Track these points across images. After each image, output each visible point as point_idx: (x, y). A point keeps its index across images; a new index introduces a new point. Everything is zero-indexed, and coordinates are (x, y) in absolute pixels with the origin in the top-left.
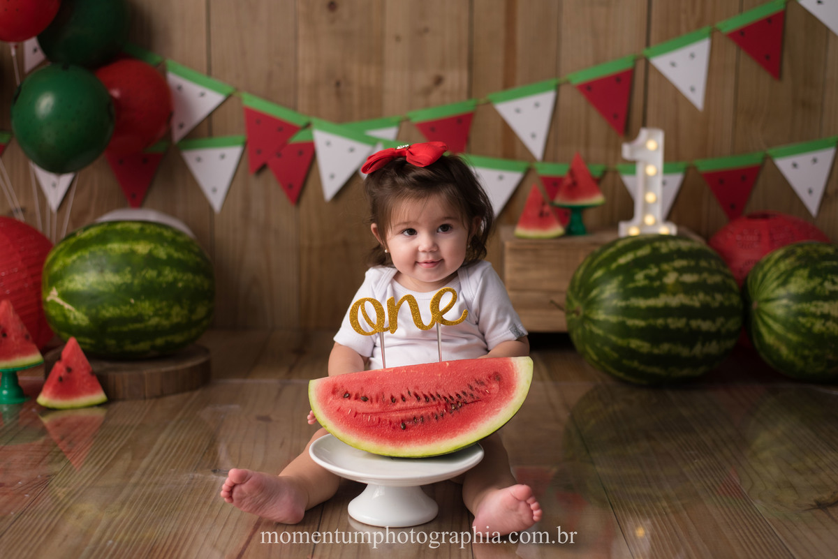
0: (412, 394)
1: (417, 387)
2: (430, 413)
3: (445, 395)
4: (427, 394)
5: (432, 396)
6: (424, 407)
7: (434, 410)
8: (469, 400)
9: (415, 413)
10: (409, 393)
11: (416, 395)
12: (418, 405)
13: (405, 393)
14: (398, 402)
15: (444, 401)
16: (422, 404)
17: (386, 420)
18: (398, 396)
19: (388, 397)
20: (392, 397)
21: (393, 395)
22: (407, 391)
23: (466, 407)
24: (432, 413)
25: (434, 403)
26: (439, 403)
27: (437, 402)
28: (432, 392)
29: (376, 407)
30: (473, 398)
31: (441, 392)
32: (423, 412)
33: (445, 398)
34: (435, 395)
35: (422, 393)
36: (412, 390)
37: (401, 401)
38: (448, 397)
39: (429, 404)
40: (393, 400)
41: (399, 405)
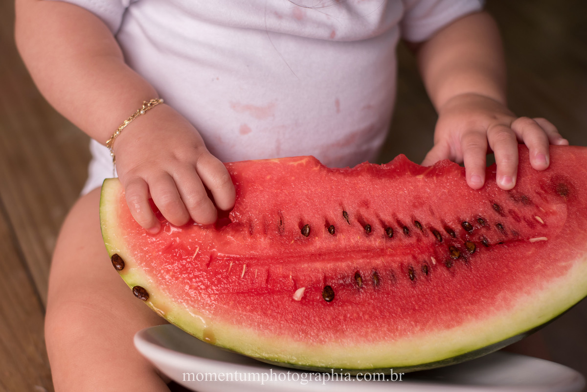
0: (352, 218)
1: (366, 204)
2: (395, 266)
3: (433, 224)
4: (388, 218)
5: (399, 223)
6: (381, 252)
7: (408, 260)
8: (492, 237)
9: (359, 263)
10: (345, 214)
11: (361, 220)
12: (368, 242)
13: (335, 216)
14: (316, 235)
15: (432, 238)
16: (376, 241)
17: (286, 277)
18: (317, 221)
19: (292, 222)
20: (302, 226)
21: (307, 218)
22: (340, 211)
23: (484, 257)
24: (402, 265)
25: (407, 241)
26: (419, 240)
27: (413, 240)
28: (401, 216)
29: (263, 245)
30: (506, 235)
31: (423, 217)
32: (379, 262)
33: (435, 232)
34: (408, 221)
35: (378, 216)
36: (351, 210)
37: (324, 233)
38: (441, 229)
39: (393, 243)
40: (306, 231)
41: (322, 242)
